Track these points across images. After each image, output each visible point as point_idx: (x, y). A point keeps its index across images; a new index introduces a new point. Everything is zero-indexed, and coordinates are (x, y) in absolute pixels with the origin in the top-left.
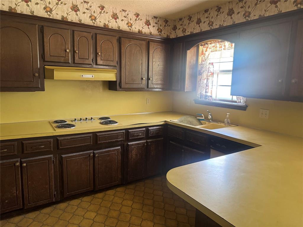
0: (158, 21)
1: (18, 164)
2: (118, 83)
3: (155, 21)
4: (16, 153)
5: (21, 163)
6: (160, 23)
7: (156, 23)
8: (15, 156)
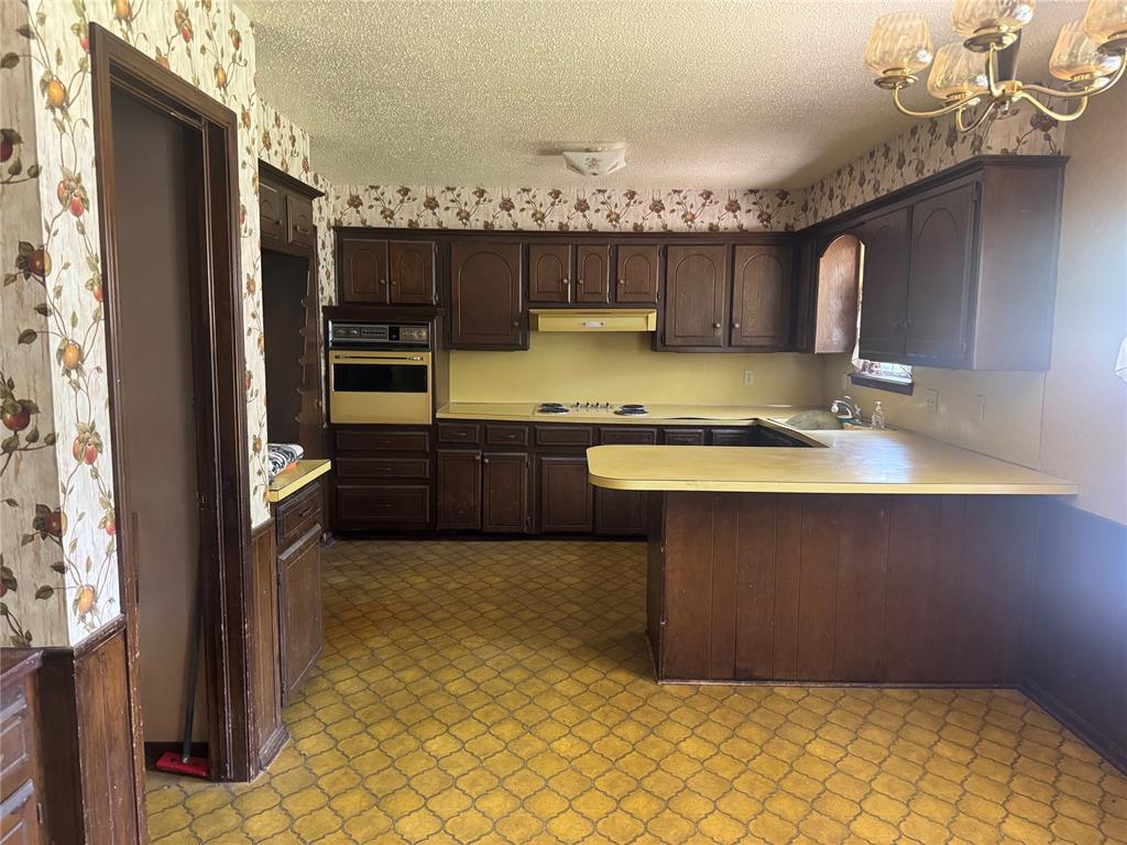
0: (761, 198)
1: (478, 458)
2: (658, 336)
3: (753, 198)
4: (477, 441)
5: (483, 457)
6: (766, 200)
7: (754, 203)
8: (475, 446)
